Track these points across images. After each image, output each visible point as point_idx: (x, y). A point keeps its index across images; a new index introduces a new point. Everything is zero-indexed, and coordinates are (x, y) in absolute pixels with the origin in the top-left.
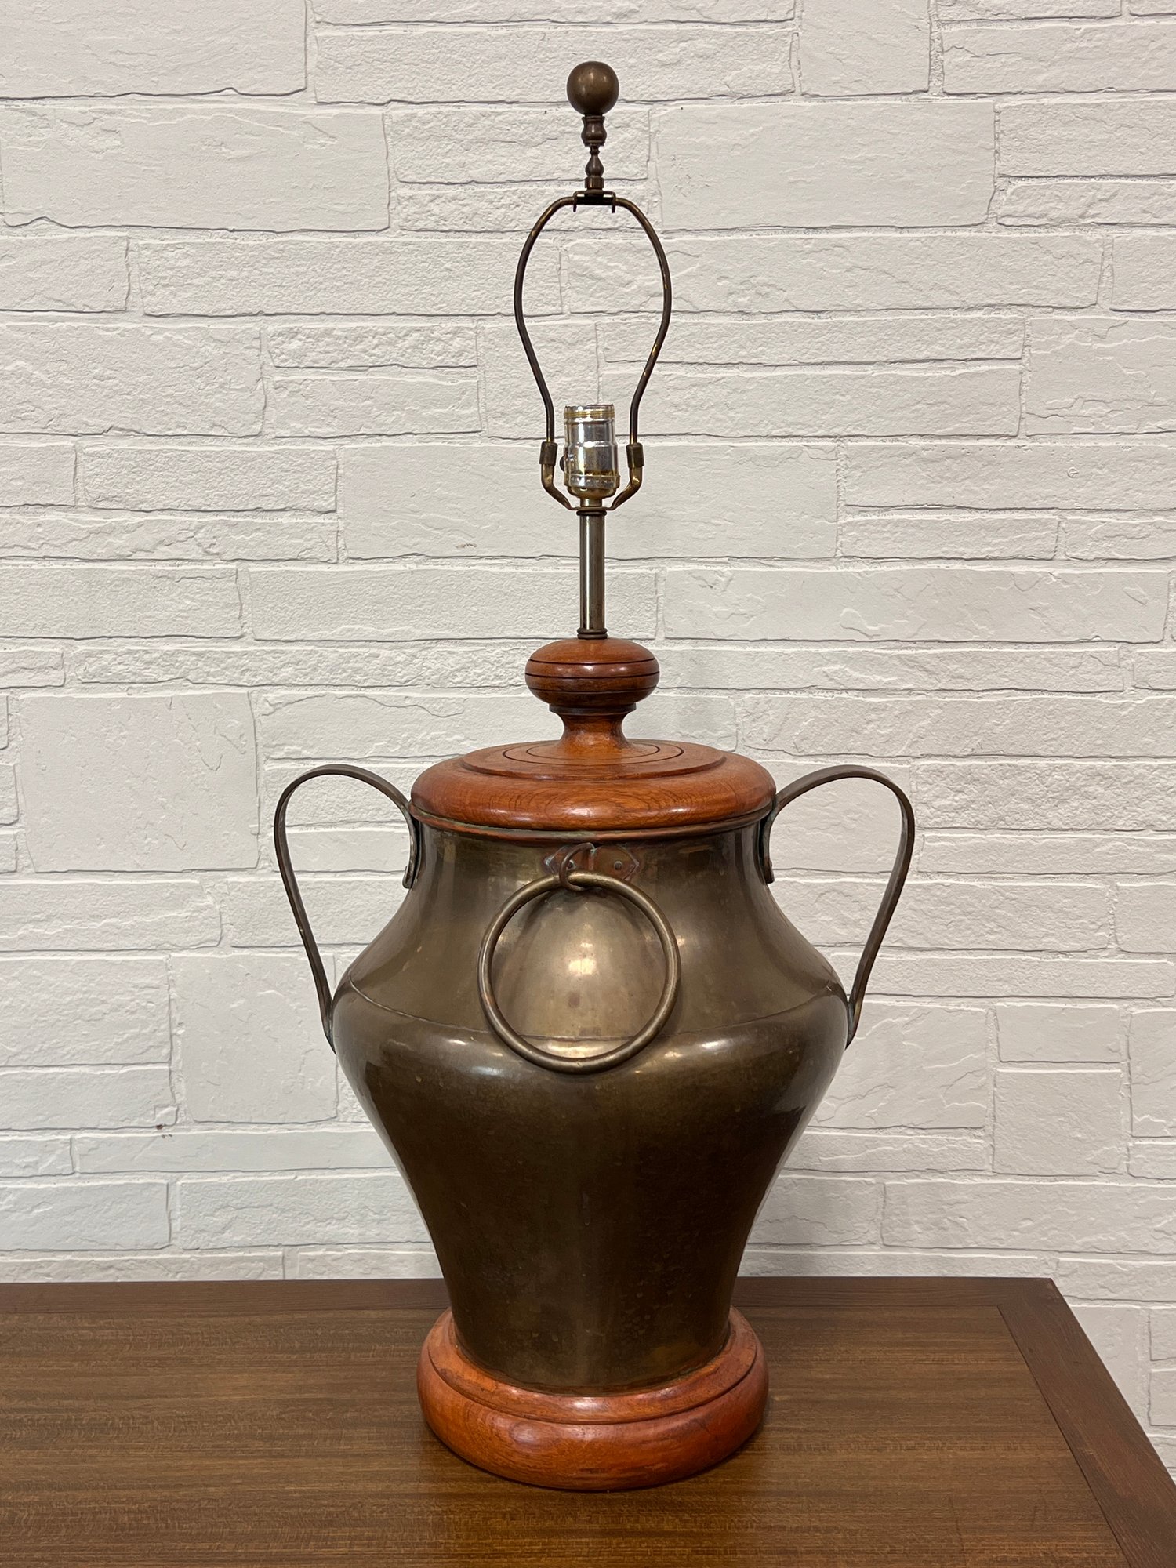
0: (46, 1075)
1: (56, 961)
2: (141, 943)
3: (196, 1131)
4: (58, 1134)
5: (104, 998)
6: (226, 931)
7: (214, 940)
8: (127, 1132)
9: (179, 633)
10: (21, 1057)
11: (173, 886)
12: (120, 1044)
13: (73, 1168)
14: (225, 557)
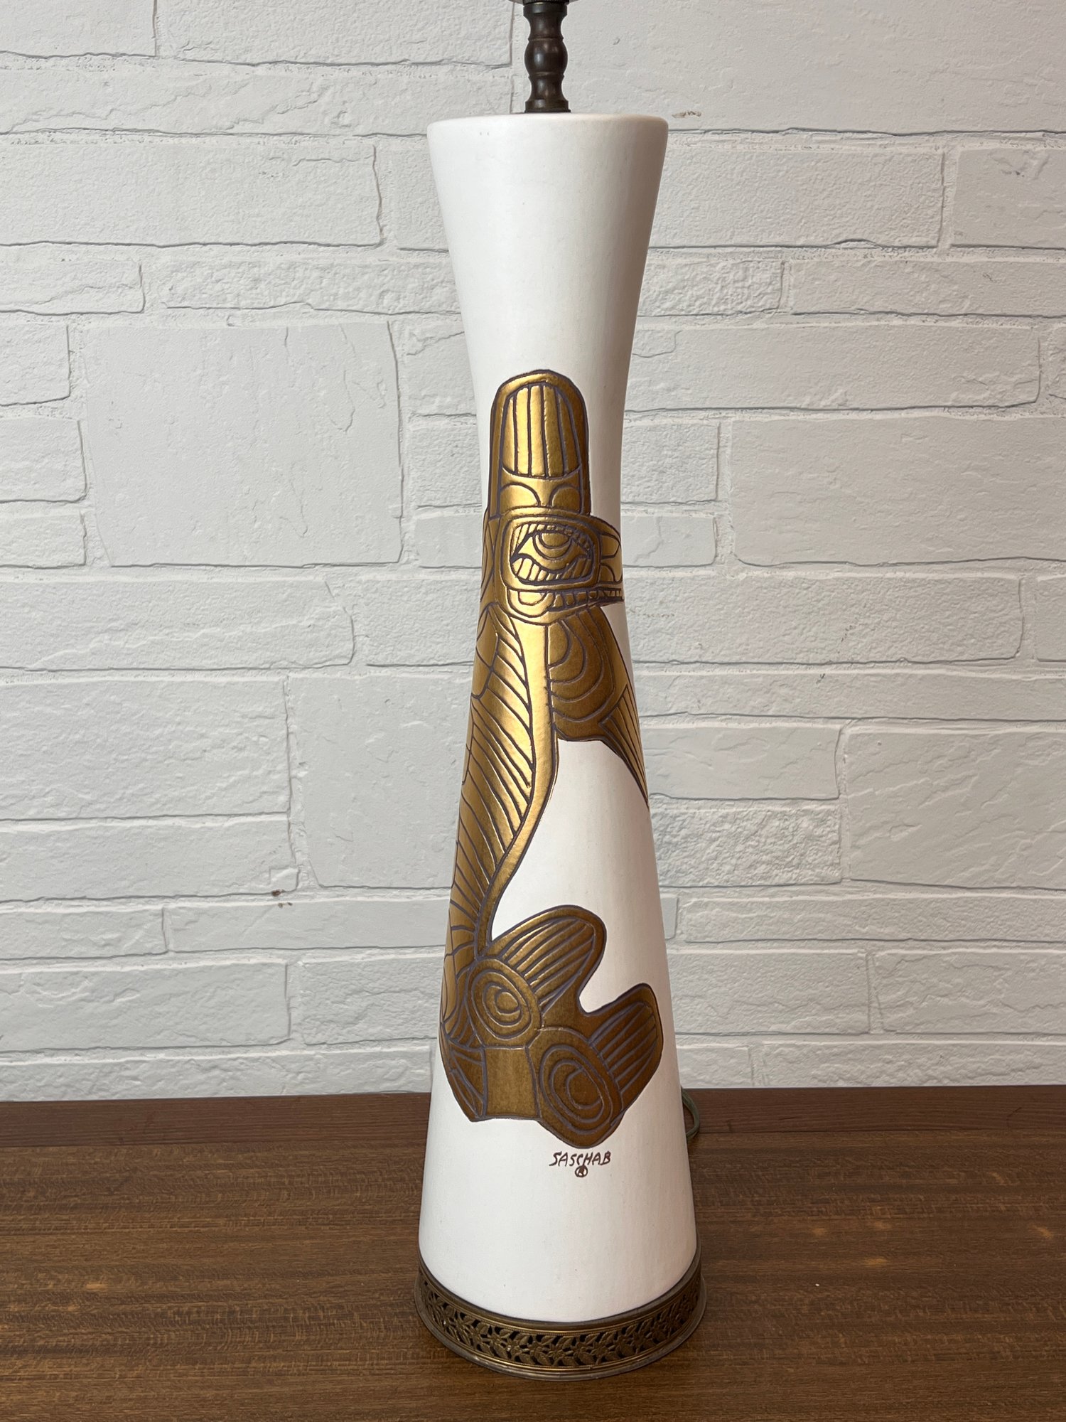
0: (131, 828)
1: (142, 682)
2: (251, 659)
3: (322, 898)
4: (147, 903)
5: (204, 731)
6: (358, 645)
7: (345, 657)
8: (235, 900)
9: (297, 239)
10: (98, 806)
11: (291, 585)
12: (225, 789)
13: (166, 946)
14: (360, 130)
